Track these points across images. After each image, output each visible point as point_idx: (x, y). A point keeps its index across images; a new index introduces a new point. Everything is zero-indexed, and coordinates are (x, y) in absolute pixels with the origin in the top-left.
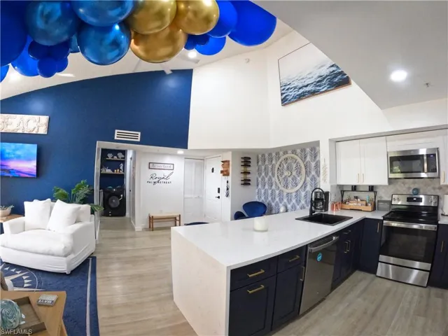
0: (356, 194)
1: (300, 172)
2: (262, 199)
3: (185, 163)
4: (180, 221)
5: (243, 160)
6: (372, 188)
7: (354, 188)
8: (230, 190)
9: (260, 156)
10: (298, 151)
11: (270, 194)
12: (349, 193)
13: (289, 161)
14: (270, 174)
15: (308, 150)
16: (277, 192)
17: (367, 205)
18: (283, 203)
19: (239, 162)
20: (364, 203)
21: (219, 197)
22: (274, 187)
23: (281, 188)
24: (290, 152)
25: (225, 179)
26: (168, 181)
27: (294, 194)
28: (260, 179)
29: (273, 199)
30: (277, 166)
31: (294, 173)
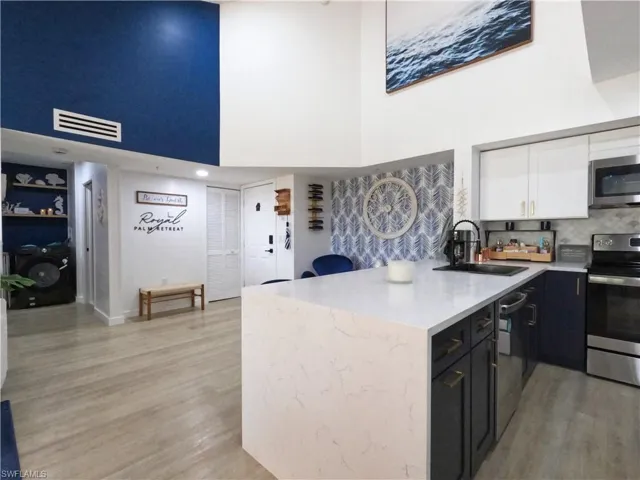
0: (513, 235)
1: (407, 206)
2: (342, 251)
3: (208, 193)
4: (202, 296)
5: (311, 189)
6: (546, 225)
7: (511, 226)
8: (292, 238)
9: (336, 183)
10: (405, 172)
11: (354, 243)
12: (500, 235)
13: (388, 189)
14: (354, 211)
15: (422, 169)
16: (367, 239)
17: (539, 251)
18: (378, 255)
19: (305, 192)
20: (534, 248)
21: (271, 251)
22: (361, 231)
23: (374, 231)
24: (389, 174)
25: (282, 220)
26: (176, 226)
27: (397, 241)
28: (336, 220)
29: (361, 250)
30: (367, 197)
31: (397, 208)
